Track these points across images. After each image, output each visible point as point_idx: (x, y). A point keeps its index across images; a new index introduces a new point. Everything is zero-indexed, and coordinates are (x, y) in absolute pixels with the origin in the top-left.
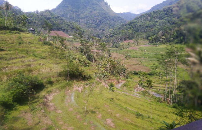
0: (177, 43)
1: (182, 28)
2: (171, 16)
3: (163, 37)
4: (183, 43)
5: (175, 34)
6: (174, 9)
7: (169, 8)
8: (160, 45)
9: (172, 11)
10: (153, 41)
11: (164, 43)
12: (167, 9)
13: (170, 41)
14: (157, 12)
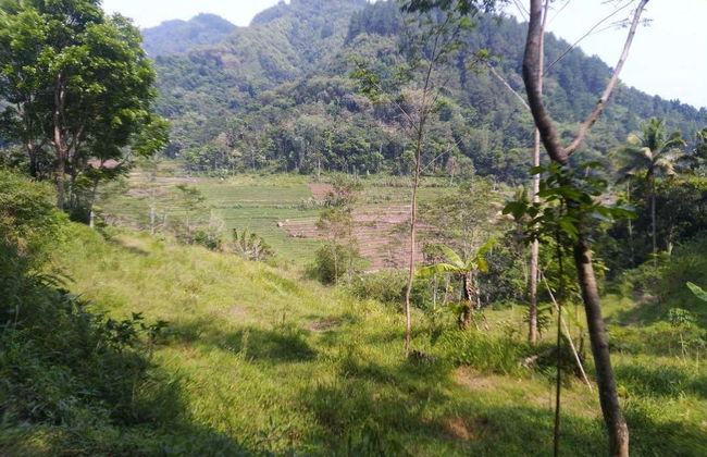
0: (279, 170)
1: (289, 125)
2: (220, 81)
3: (236, 152)
4: (297, 169)
5: (269, 145)
6: (225, 58)
7: (208, 54)
8: (231, 178)
9: (219, 63)
10: (202, 162)
11: (242, 172)
12: (203, 54)
13: (257, 165)
14: (169, 61)
